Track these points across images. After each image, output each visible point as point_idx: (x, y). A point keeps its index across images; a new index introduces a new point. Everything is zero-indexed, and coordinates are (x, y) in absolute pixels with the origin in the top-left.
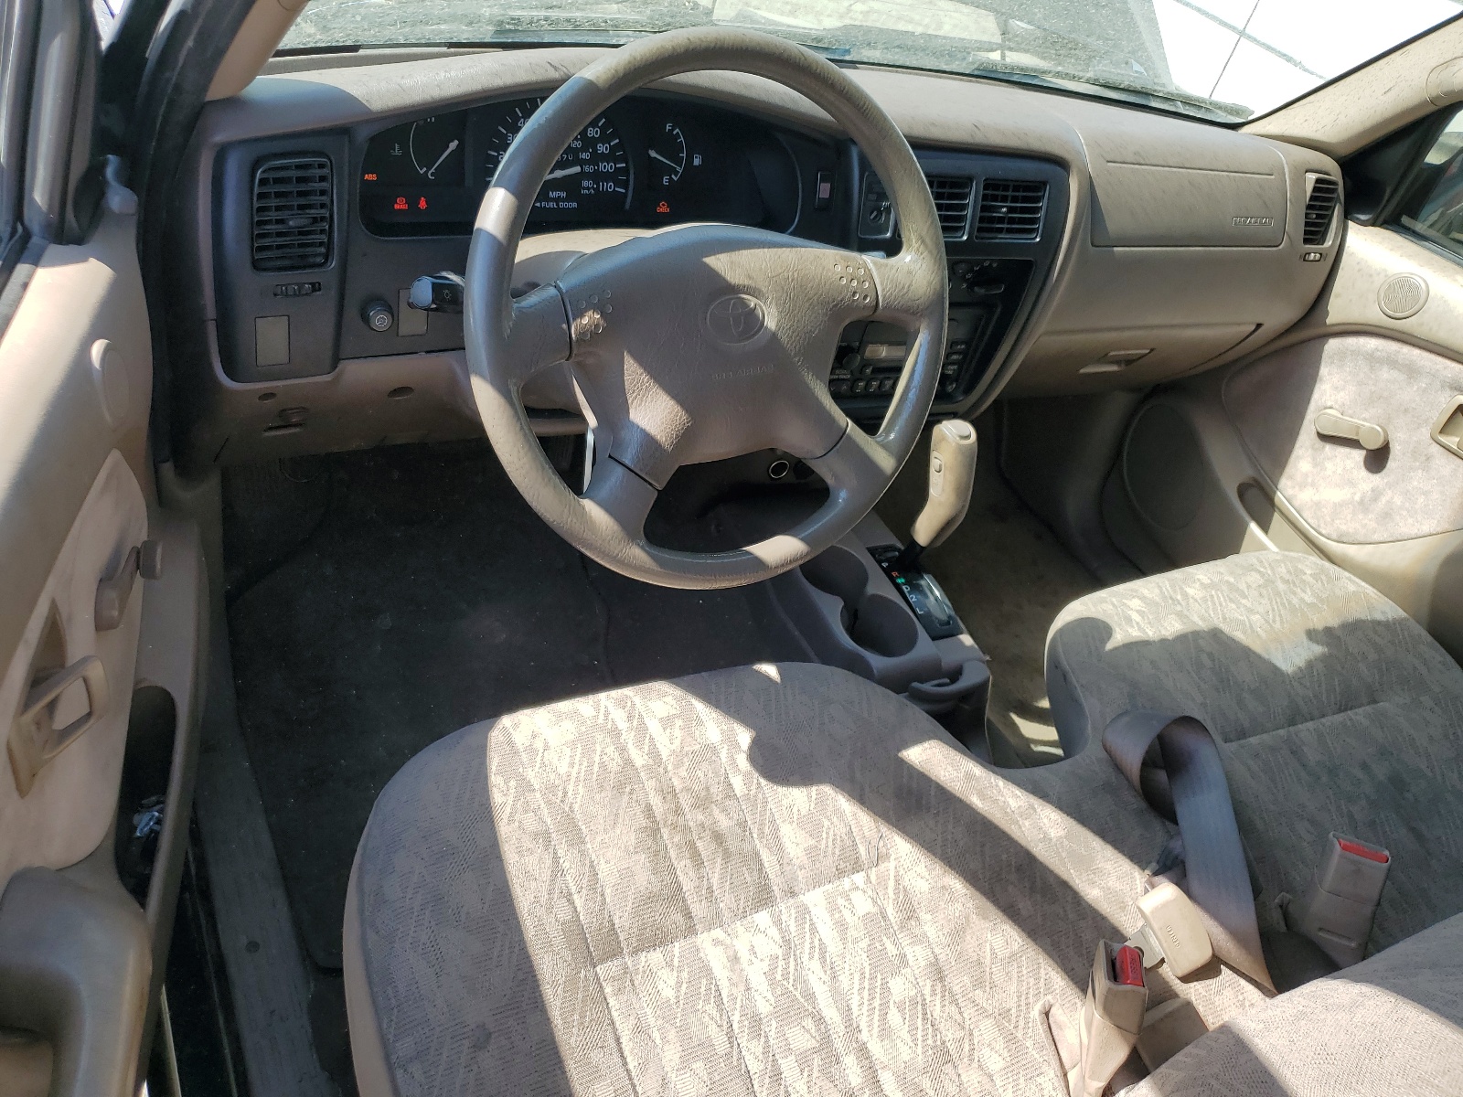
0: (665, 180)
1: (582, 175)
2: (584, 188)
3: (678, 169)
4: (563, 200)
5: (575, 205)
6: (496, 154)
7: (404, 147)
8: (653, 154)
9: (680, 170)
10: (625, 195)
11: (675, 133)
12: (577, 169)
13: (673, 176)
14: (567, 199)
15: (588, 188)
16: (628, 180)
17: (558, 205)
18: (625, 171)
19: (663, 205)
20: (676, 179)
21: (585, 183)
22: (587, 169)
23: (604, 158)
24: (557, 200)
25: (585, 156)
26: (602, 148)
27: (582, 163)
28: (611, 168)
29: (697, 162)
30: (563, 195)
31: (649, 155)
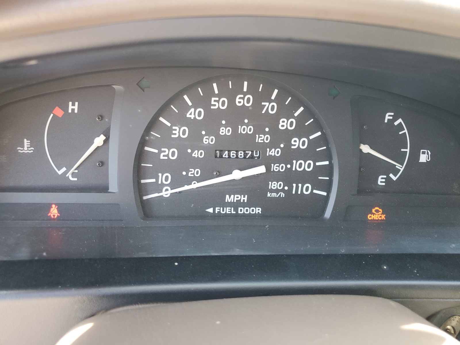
0: (381, 181)
1: (269, 175)
2: (272, 191)
3: (398, 166)
4: (244, 205)
5: (258, 210)
6: (156, 151)
7: (37, 143)
8: (366, 149)
9: (401, 168)
10: (326, 199)
11: (396, 123)
12: (261, 169)
13: (391, 175)
14: (249, 204)
15: (277, 191)
16: (330, 182)
17: (236, 210)
18: (329, 171)
19: (377, 211)
20: (394, 178)
21: (274, 185)
22: (275, 168)
23: (300, 154)
24: (236, 205)
25: (273, 152)
26: (296, 143)
27: (268, 162)
28: (309, 167)
29: (424, 158)
30: (244, 199)
31: (361, 150)
